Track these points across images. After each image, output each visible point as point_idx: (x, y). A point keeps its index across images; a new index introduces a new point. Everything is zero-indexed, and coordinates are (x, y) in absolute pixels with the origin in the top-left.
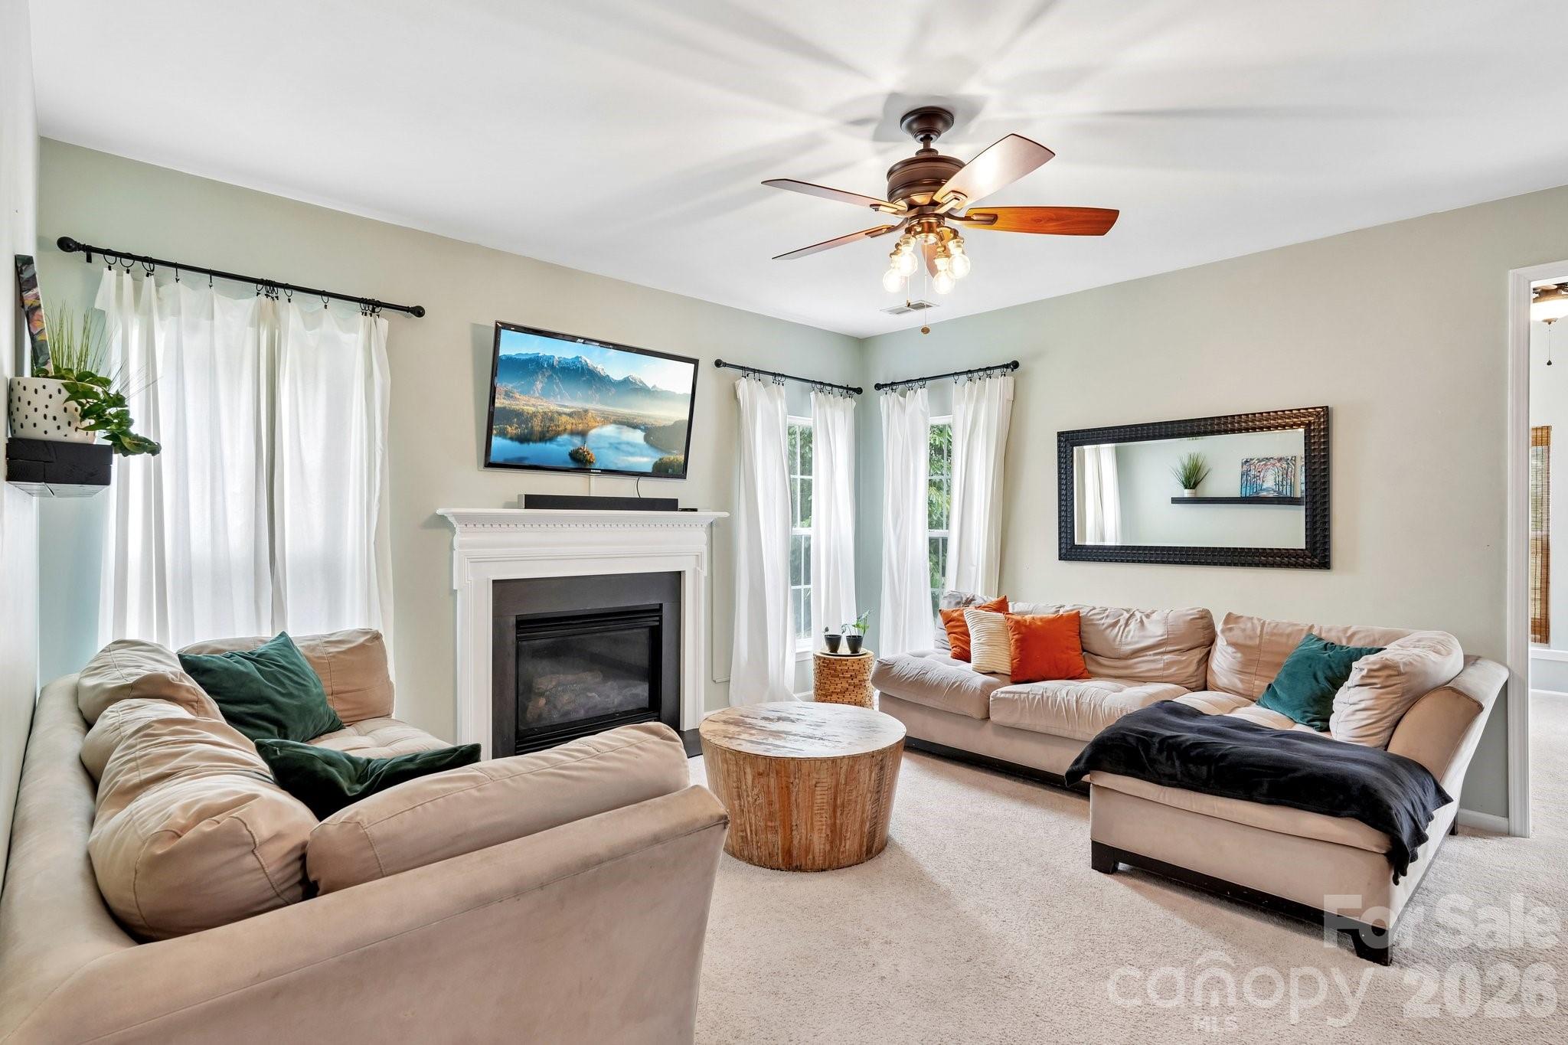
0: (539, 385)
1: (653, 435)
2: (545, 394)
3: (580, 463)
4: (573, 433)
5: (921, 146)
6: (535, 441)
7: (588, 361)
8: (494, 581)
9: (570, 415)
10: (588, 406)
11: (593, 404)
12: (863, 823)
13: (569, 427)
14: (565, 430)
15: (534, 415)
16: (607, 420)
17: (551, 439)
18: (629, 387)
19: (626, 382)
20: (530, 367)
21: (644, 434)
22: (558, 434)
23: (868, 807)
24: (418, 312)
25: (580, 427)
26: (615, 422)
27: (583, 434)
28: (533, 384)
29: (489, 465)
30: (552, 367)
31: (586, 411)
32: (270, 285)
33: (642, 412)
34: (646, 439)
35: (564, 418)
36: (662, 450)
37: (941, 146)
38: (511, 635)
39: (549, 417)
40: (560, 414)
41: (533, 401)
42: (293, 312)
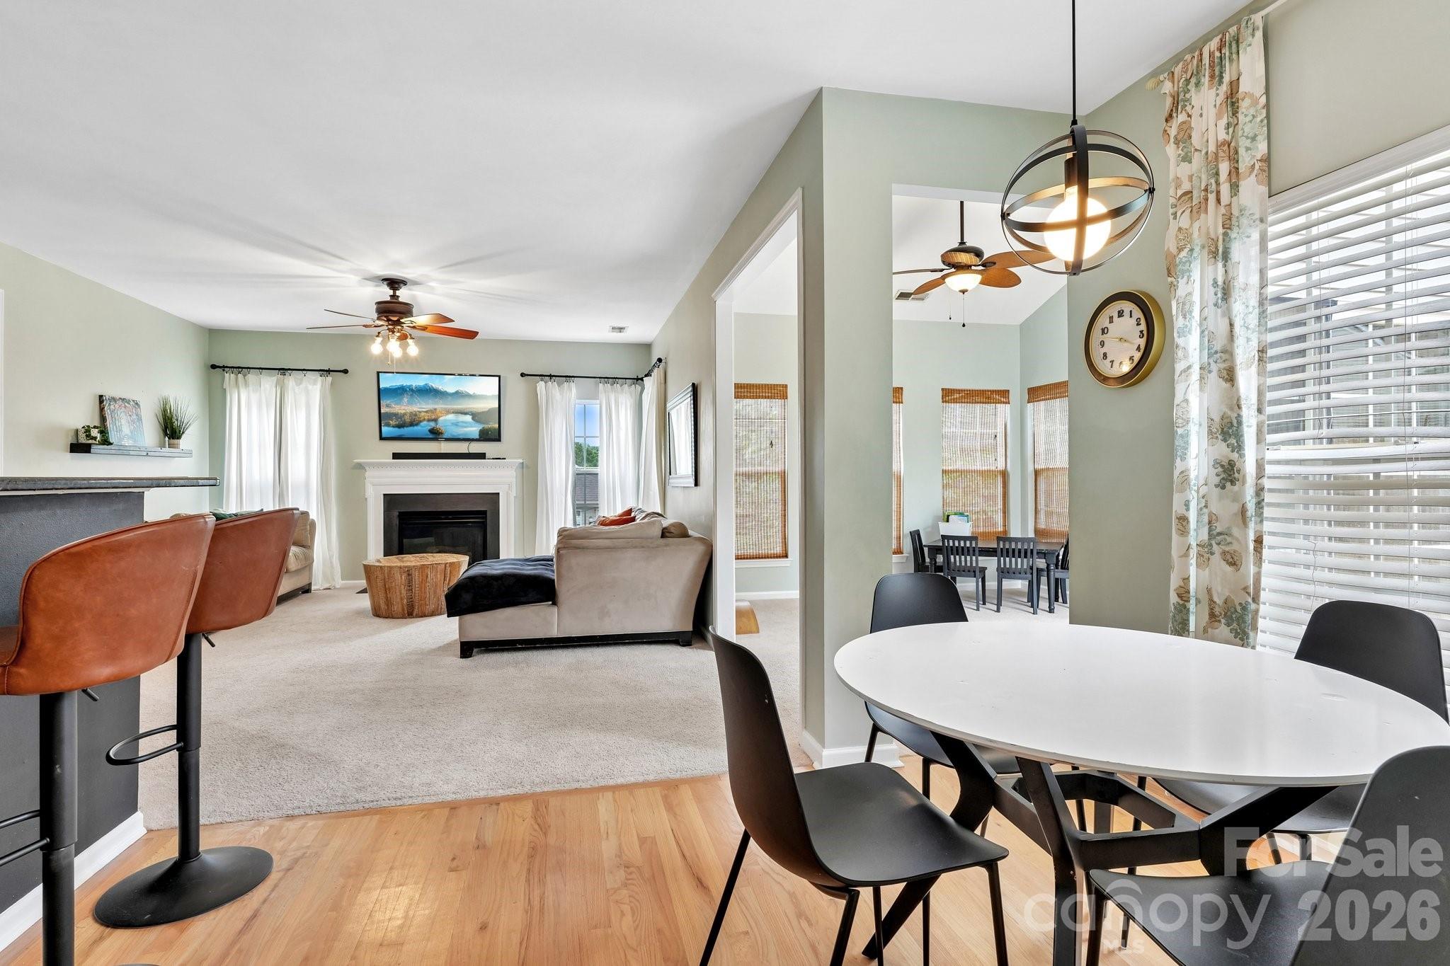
0: (405, 400)
1: (476, 416)
2: (409, 403)
3: (435, 435)
4: (429, 420)
5: (398, 293)
6: (407, 427)
7: (434, 386)
8: (384, 495)
9: (426, 412)
10: (436, 407)
11: (439, 405)
12: (402, 599)
13: (426, 418)
14: (424, 419)
15: (405, 414)
16: (448, 412)
17: (417, 425)
18: (458, 395)
19: (457, 393)
20: (400, 391)
21: (471, 417)
22: (421, 422)
23: (404, 592)
24: (346, 372)
25: (433, 417)
26: (453, 413)
27: (435, 420)
28: (402, 398)
29: (381, 438)
30: (412, 390)
31: (435, 409)
32: (283, 370)
33: (468, 406)
34: (473, 419)
35: (423, 414)
36: (484, 423)
37: (404, 294)
38: (396, 522)
39: (414, 414)
40: (420, 412)
41: (403, 407)
42: (291, 381)
